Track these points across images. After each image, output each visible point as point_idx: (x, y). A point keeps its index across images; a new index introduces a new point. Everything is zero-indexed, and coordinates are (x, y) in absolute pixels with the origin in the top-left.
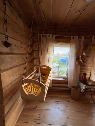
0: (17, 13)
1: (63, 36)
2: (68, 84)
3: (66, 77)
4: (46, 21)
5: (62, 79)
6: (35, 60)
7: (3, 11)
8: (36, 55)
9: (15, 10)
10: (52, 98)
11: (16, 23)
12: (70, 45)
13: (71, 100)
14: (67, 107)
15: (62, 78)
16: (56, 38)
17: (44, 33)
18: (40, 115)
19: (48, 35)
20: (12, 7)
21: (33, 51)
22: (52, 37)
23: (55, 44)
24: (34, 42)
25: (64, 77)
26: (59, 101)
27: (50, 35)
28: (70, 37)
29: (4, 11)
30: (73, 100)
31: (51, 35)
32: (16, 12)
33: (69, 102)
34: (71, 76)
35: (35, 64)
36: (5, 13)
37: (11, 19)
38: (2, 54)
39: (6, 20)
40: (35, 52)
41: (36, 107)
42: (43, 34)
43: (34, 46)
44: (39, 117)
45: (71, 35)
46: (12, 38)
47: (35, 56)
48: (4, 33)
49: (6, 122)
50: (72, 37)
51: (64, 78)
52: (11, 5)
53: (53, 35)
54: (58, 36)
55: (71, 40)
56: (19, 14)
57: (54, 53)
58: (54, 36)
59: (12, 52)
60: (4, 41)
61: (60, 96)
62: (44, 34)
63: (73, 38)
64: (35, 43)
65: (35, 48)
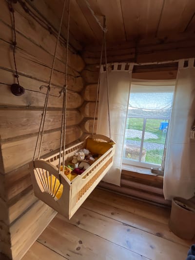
0: (45, 25)
1: (156, 63)
2: (163, 188)
3: (160, 170)
4: (105, 31)
5: (148, 172)
6: (87, 123)
7: (8, 26)
8: (90, 113)
9: (38, 19)
10: (118, 213)
11: (41, 47)
12: (176, 85)
13: (167, 234)
14: (151, 247)
15: (150, 170)
16: (135, 70)
17: (107, 63)
18: (82, 243)
19: (116, 65)
20: (30, 14)
21: (85, 103)
22: (118, 69)
23: (131, 85)
24: (86, 84)
25: (155, 168)
26: (134, 225)
27: (120, 64)
28: (177, 64)
29: (10, 25)
30: (175, 234)
31: (123, 65)
32: (41, 25)
33: (159, 235)
34: (174, 168)
35: (88, 130)
36: (13, 28)
37: (29, 39)
38: (7, 108)
39: (14, 41)
40: (88, 105)
41: (79, 223)
42: (105, 65)
43: (87, 92)
44: (78, 249)
45: (178, 59)
46: (31, 77)
47: (88, 114)
48: (10, 68)
49: (11, 235)
50: (181, 62)
51: (153, 171)
52: (27, 11)
53: (129, 64)
54: (142, 64)
55: (179, 72)
56: (48, 27)
57: (129, 108)
58: (132, 65)
59: (30, 104)
60: (12, 83)
61: (138, 212)
62: (108, 65)
63: (186, 64)
64: (88, 87)
65: (88, 98)
